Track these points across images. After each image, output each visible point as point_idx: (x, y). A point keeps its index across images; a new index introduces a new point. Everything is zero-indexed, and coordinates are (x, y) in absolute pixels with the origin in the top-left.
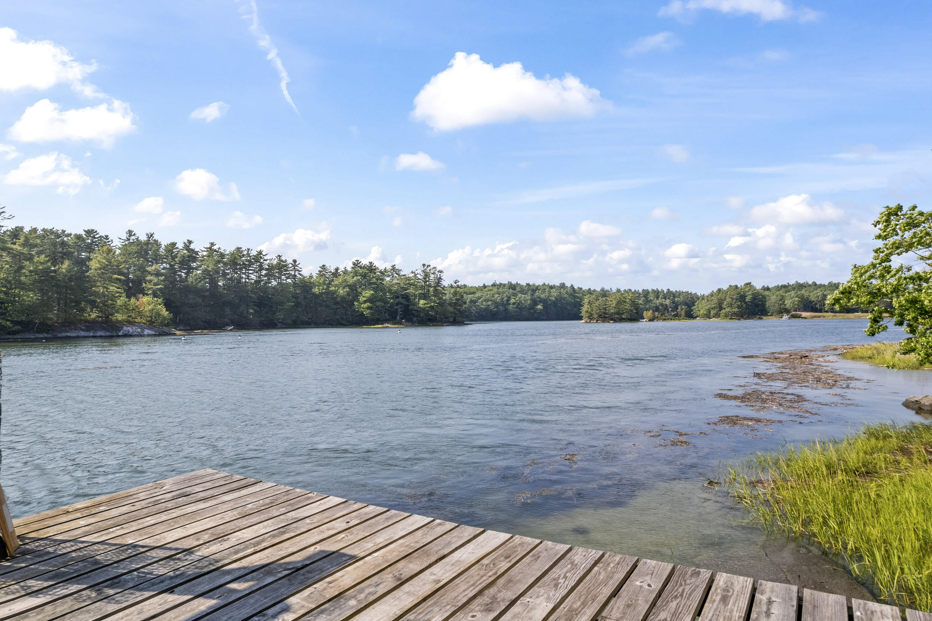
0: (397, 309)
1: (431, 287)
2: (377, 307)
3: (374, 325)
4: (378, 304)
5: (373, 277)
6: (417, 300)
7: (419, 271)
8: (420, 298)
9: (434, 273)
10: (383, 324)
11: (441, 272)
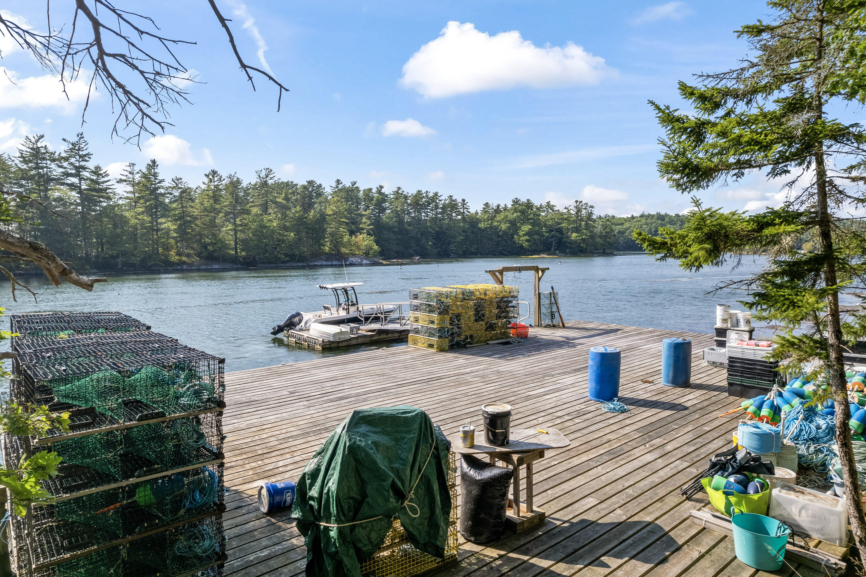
0: (551, 242)
1: (583, 221)
2: (535, 240)
3: (531, 255)
4: (536, 237)
5: (531, 213)
6: (569, 233)
7: (572, 207)
8: (573, 232)
9: (585, 209)
10: (539, 255)
11: (592, 207)
